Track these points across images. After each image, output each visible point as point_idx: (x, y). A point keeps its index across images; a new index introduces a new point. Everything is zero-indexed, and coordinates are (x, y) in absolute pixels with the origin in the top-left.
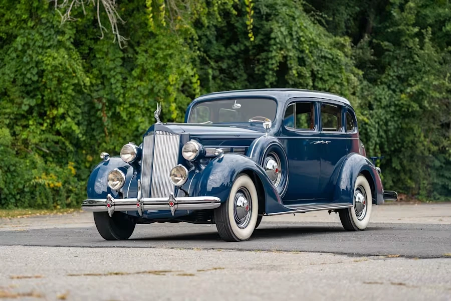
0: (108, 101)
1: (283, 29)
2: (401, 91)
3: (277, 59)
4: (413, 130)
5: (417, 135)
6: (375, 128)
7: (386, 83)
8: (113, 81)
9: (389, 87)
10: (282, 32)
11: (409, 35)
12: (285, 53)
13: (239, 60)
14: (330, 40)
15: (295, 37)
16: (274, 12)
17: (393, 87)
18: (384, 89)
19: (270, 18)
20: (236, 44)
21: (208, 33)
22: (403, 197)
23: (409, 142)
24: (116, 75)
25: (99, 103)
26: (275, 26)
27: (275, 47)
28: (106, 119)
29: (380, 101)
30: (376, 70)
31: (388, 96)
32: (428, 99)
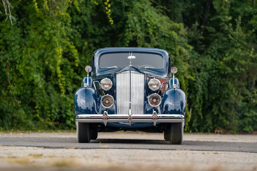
0: (11, 62)
1: (135, 18)
2: (221, 60)
3: (128, 38)
4: (227, 86)
5: (230, 89)
6: (201, 85)
7: (210, 54)
8: (14, 49)
9: (212, 57)
10: (134, 20)
11: (225, 22)
12: (135, 34)
13: (108, 38)
14: (170, 25)
15: (143, 24)
16: (131, 5)
17: (215, 56)
18: (208, 58)
19: (128, 10)
20: (106, 27)
21: (86, 19)
22: (221, 131)
23: (225, 94)
24: (16, 44)
25: (4, 63)
26: (130, 15)
27: (127, 30)
28: (9, 74)
29: (205, 66)
30: (204, 46)
31: (211, 63)
32: (237, 65)
